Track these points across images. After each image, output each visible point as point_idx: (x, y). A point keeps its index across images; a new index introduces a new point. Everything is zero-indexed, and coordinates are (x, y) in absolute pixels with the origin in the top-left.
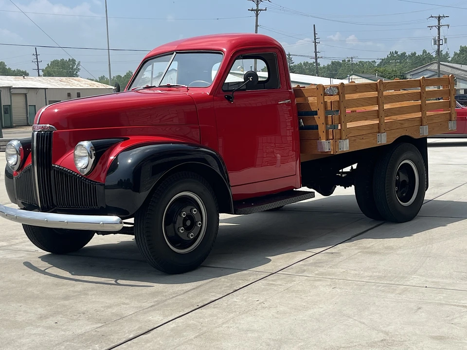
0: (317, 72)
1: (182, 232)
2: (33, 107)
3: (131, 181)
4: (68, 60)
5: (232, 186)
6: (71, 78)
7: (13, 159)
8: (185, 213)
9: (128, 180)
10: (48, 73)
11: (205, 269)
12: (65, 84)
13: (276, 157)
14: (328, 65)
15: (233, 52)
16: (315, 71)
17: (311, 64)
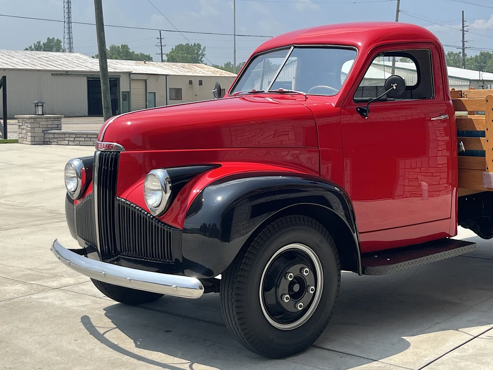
0: (464, 64)
1: (286, 301)
2: (153, 94)
3: (218, 227)
4: (193, 44)
5: (360, 233)
6: (193, 64)
7: (72, 183)
8: (292, 274)
9: (215, 225)
10: (172, 59)
11: (318, 352)
12: (187, 70)
13: (420, 185)
14: (476, 57)
15: (372, 47)
16: (461, 63)
17: (456, 54)
